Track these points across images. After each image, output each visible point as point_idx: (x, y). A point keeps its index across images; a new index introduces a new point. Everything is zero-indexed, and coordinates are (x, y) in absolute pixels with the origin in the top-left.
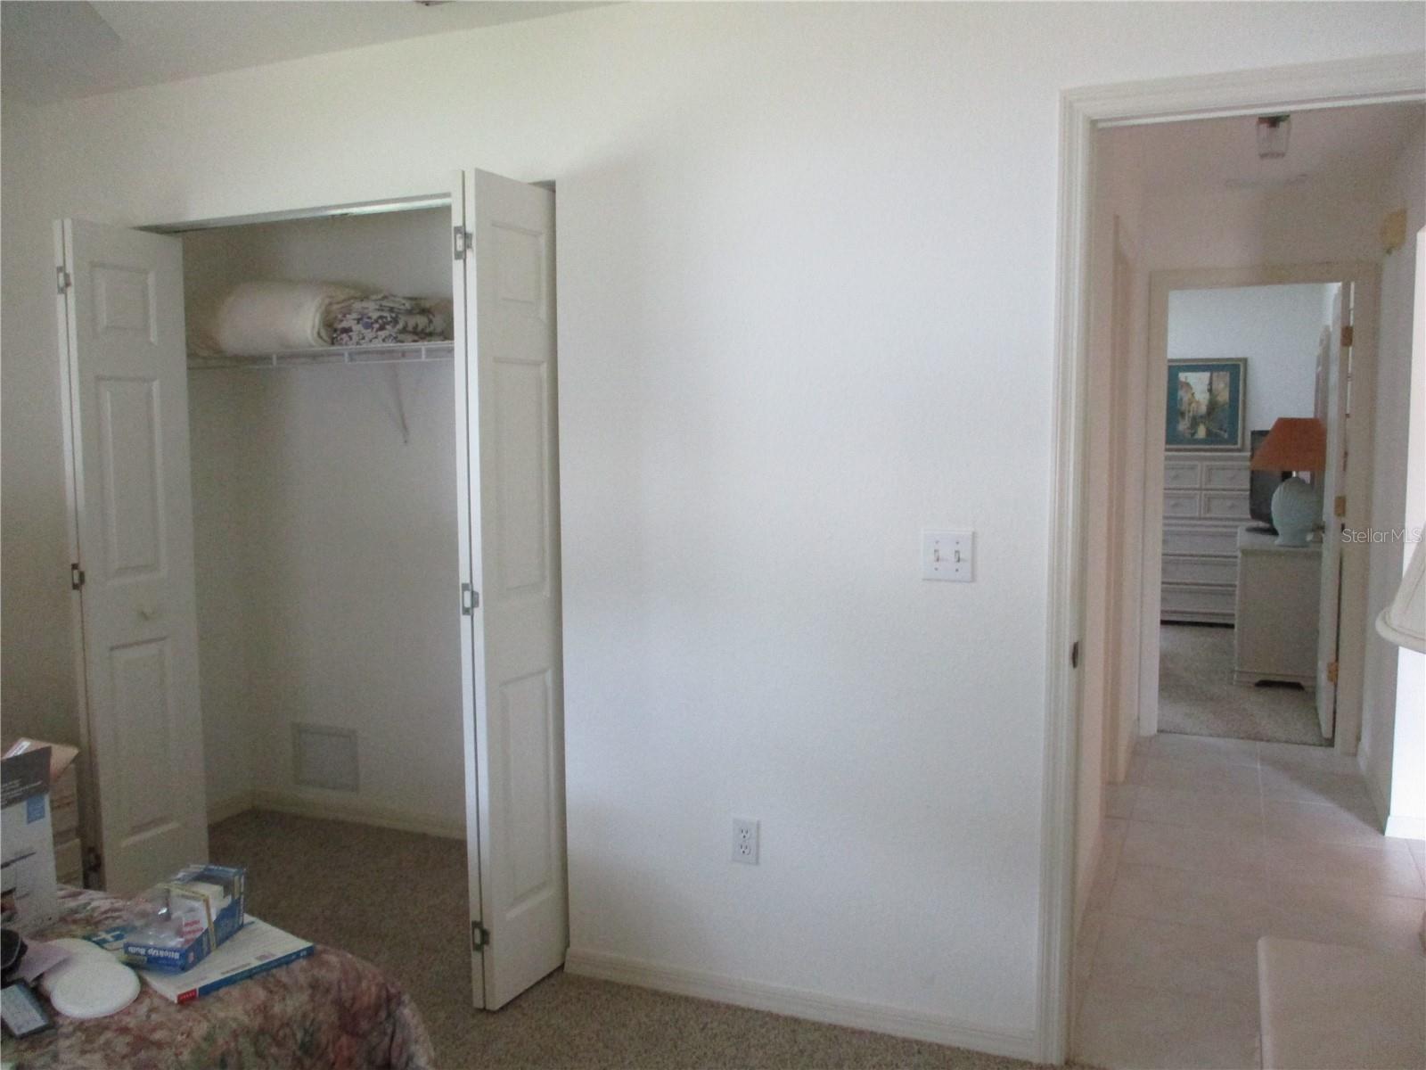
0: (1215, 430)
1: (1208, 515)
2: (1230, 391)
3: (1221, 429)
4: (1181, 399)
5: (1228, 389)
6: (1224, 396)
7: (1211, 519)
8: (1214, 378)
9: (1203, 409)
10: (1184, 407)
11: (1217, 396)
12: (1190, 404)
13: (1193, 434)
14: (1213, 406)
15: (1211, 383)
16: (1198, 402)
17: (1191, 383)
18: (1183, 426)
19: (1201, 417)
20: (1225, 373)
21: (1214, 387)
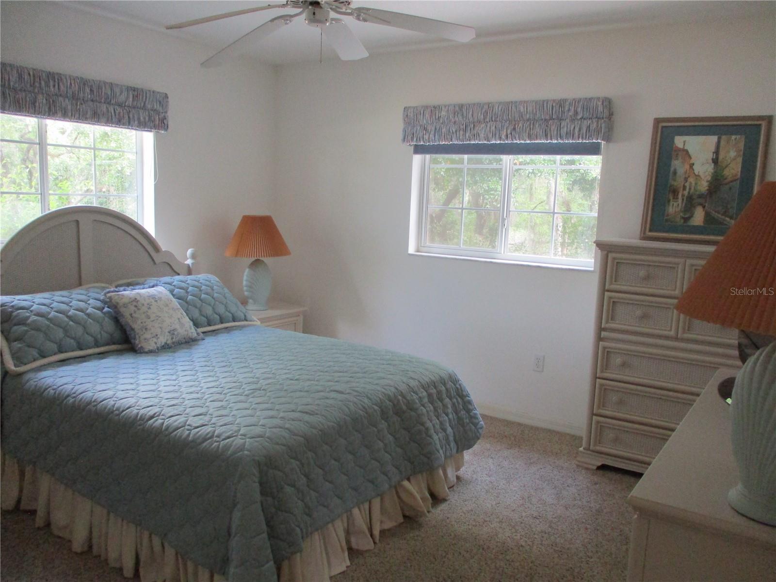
0: (716, 215)
1: (686, 336)
2: (744, 162)
3: (725, 214)
4: (675, 173)
5: (740, 160)
6: (734, 169)
7: (688, 341)
8: (722, 143)
9: (703, 186)
10: (678, 182)
11: (723, 169)
12: (686, 179)
13: (686, 220)
14: (717, 182)
15: (717, 152)
16: (698, 177)
17: (691, 151)
18: (674, 208)
19: (701, 196)
20: (738, 137)
21: (721, 157)
